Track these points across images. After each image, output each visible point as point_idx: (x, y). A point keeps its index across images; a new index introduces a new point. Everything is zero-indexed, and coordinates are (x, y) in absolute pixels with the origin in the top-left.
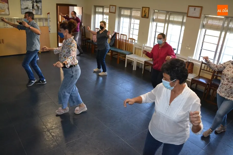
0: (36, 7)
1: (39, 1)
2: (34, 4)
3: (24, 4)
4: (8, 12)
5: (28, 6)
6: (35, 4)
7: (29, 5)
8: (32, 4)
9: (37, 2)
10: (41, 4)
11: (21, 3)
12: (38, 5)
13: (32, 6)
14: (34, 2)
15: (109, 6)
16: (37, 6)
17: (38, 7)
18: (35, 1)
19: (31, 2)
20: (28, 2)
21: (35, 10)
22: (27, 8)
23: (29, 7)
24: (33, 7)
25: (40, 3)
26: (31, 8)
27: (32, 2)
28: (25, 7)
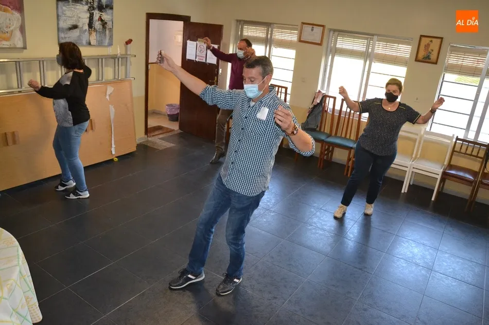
0: (97, 25)
1: (107, 6)
2: (93, 14)
3: (68, 13)
4: (22, 39)
5: (79, 21)
6: (97, 14)
7: (80, 17)
8: (88, 15)
9: (101, 8)
10: (112, 13)
11: (60, 10)
12: (105, 17)
13: (87, 21)
14: (94, 9)
15: (300, 24)
16: (100, 19)
17: (104, 24)
18: (96, 4)
19: (86, 7)
20: (78, 7)
21: (97, 31)
22: (75, 27)
23: (80, 25)
24: (91, 25)
25: (109, 11)
26: (86, 27)
27: (90, 7)
28: (70, 23)
